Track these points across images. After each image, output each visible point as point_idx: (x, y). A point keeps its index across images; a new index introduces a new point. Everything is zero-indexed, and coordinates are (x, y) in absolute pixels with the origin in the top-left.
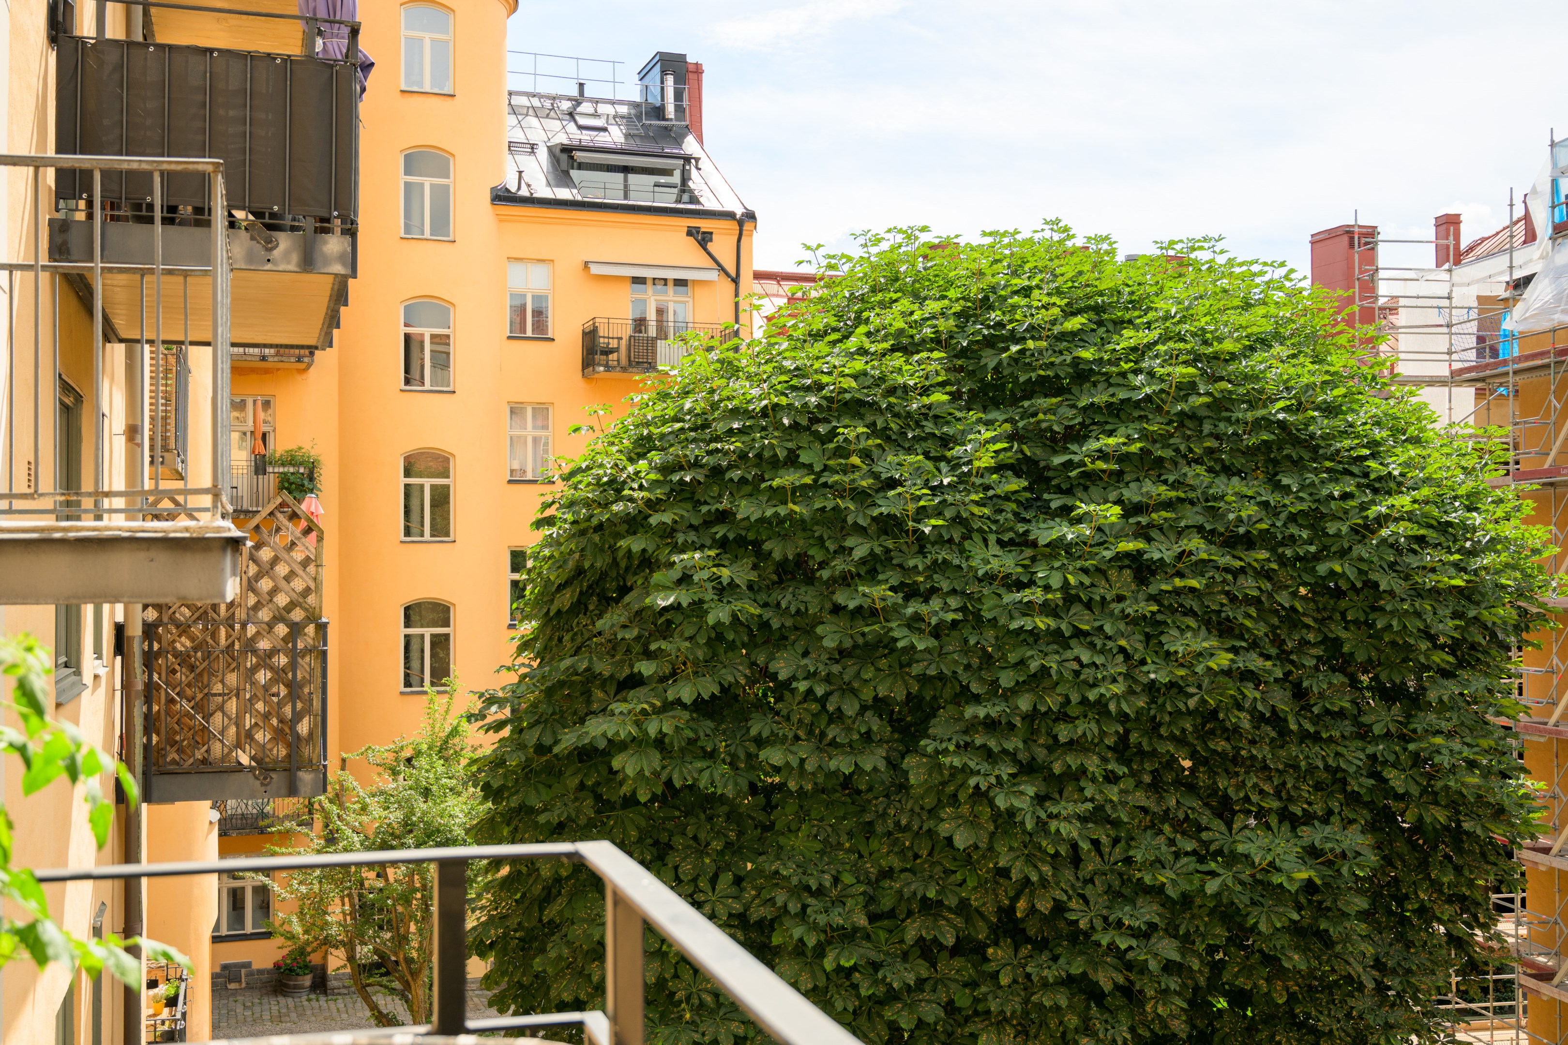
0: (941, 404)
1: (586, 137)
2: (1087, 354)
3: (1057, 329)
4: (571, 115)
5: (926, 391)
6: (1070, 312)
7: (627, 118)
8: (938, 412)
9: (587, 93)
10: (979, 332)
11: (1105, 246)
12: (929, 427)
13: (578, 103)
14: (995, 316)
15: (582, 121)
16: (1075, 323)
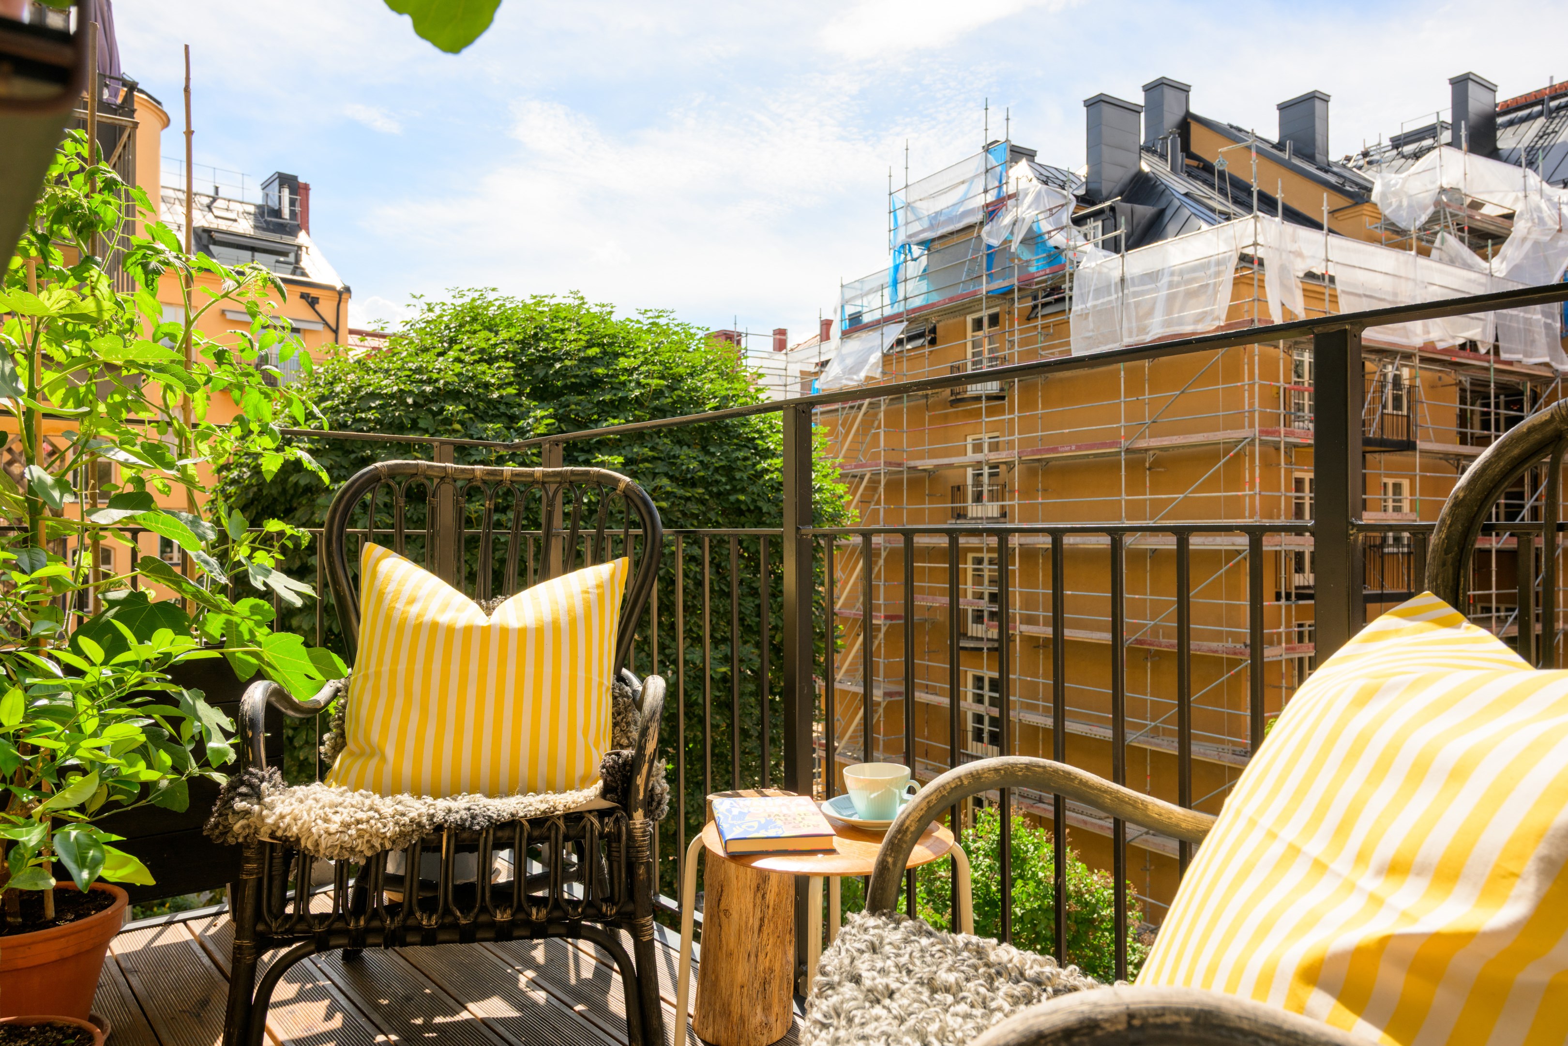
0: (509, 395)
1: (223, 225)
2: (601, 371)
3: (582, 354)
4: (209, 207)
5: (500, 387)
6: (590, 345)
7: (255, 214)
8: (507, 400)
9: (221, 194)
10: (533, 354)
11: (609, 309)
12: (503, 408)
13: (214, 200)
14: (543, 344)
15: (217, 212)
16: (593, 352)
